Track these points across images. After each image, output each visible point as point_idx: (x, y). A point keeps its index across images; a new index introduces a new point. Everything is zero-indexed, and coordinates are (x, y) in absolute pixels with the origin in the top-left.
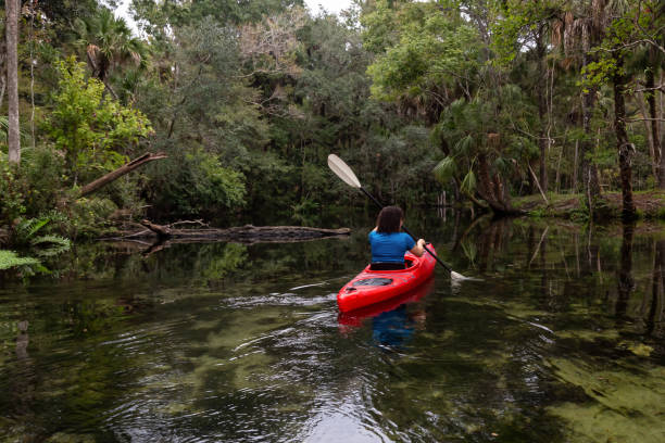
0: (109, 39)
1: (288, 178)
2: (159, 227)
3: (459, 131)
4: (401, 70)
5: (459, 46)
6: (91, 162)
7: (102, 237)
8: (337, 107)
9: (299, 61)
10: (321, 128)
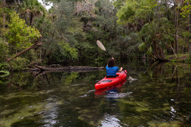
0: (33, 7)
1: (93, 50)
2: (41, 67)
3: (146, 33)
4: (126, 13)
5: (145, 5)
6: (21, 46)
7: (23, 71)
8: (109, 27)
9: (96, 13)
10: (104, 34)
